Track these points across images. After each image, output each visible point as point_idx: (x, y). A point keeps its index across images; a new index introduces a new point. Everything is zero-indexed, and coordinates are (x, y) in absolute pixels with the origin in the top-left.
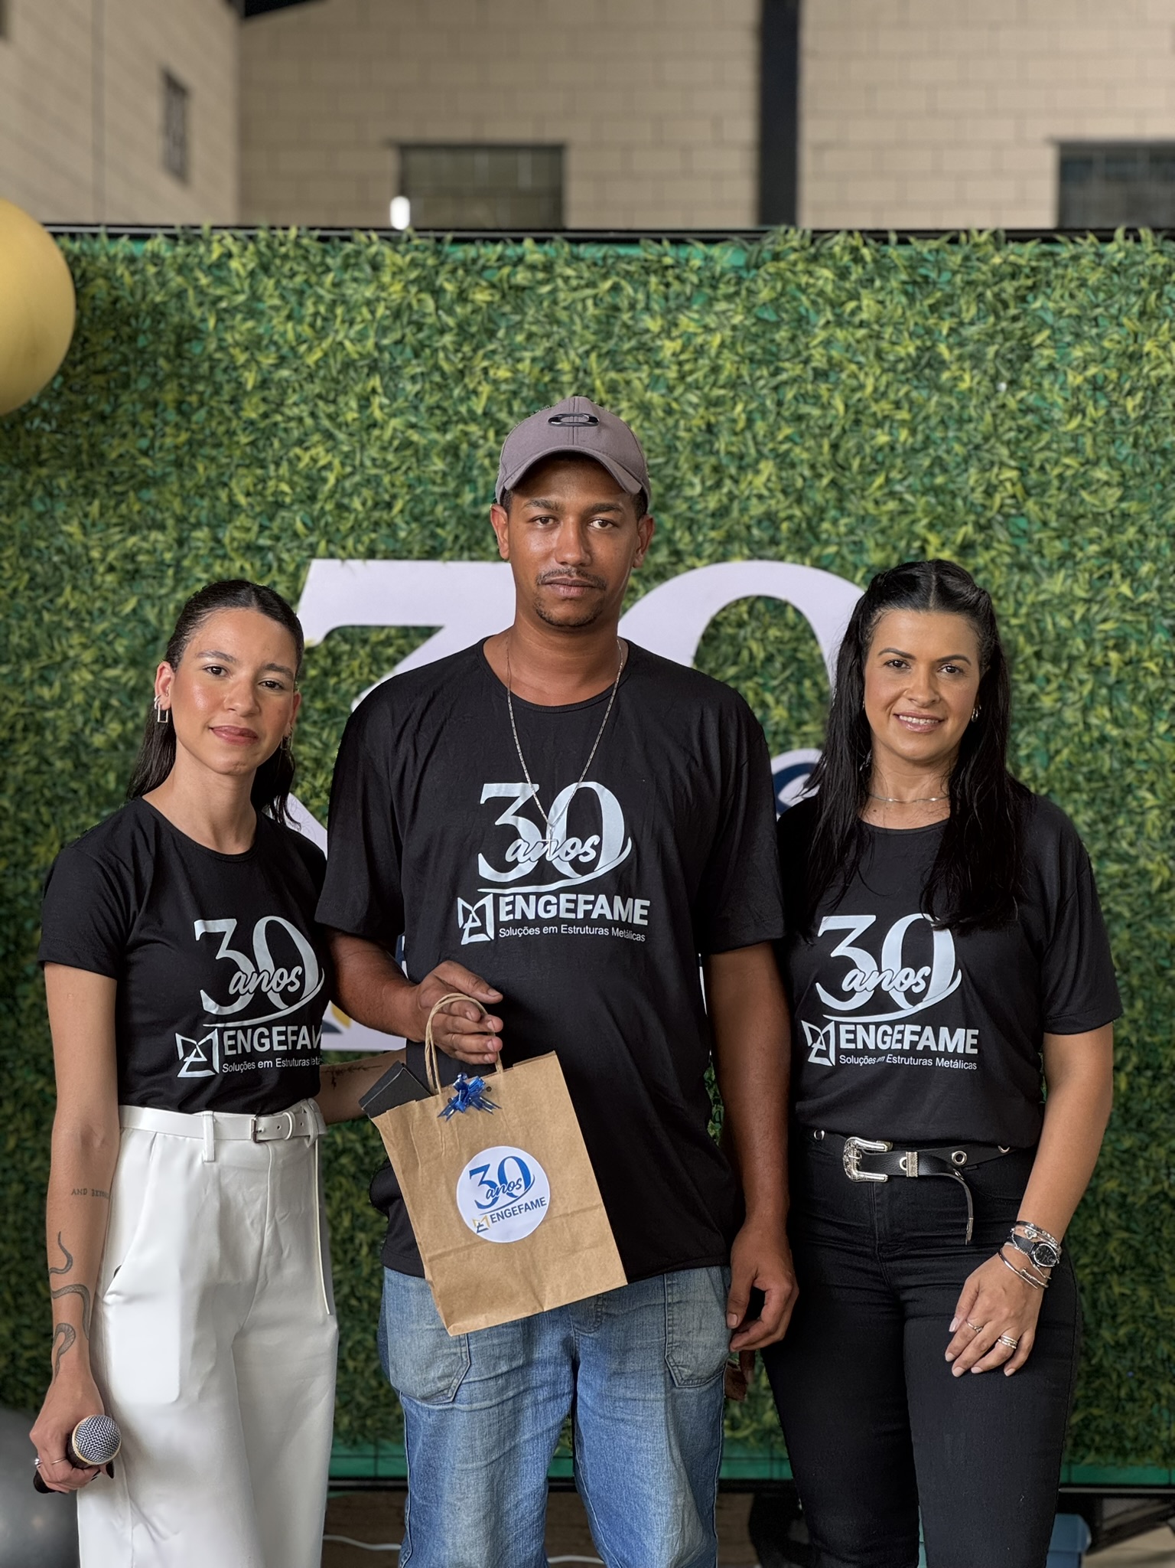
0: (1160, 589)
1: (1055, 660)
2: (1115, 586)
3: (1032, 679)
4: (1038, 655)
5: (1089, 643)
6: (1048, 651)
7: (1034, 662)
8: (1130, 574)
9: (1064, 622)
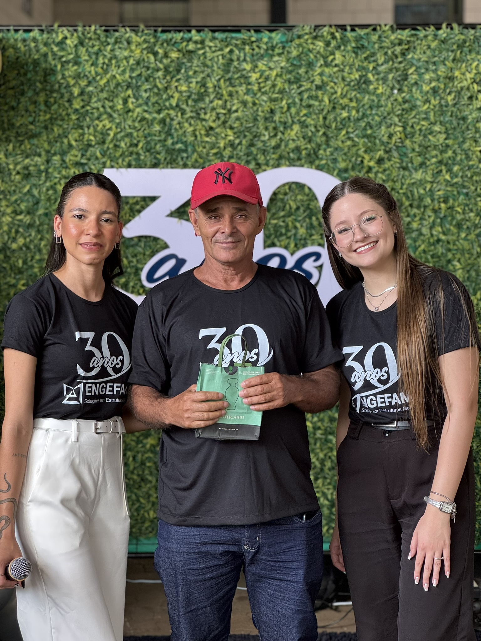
0: (462, 177)
1: (418, 207)
2: (443, 176)
3: (408, 216)
4: (411, 205)
5: (433, 200)
6: (415, 203)
7: (409, 209)
8: (449, 170)
9: (422, 191)
